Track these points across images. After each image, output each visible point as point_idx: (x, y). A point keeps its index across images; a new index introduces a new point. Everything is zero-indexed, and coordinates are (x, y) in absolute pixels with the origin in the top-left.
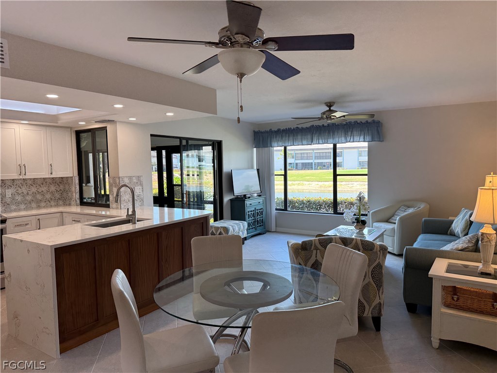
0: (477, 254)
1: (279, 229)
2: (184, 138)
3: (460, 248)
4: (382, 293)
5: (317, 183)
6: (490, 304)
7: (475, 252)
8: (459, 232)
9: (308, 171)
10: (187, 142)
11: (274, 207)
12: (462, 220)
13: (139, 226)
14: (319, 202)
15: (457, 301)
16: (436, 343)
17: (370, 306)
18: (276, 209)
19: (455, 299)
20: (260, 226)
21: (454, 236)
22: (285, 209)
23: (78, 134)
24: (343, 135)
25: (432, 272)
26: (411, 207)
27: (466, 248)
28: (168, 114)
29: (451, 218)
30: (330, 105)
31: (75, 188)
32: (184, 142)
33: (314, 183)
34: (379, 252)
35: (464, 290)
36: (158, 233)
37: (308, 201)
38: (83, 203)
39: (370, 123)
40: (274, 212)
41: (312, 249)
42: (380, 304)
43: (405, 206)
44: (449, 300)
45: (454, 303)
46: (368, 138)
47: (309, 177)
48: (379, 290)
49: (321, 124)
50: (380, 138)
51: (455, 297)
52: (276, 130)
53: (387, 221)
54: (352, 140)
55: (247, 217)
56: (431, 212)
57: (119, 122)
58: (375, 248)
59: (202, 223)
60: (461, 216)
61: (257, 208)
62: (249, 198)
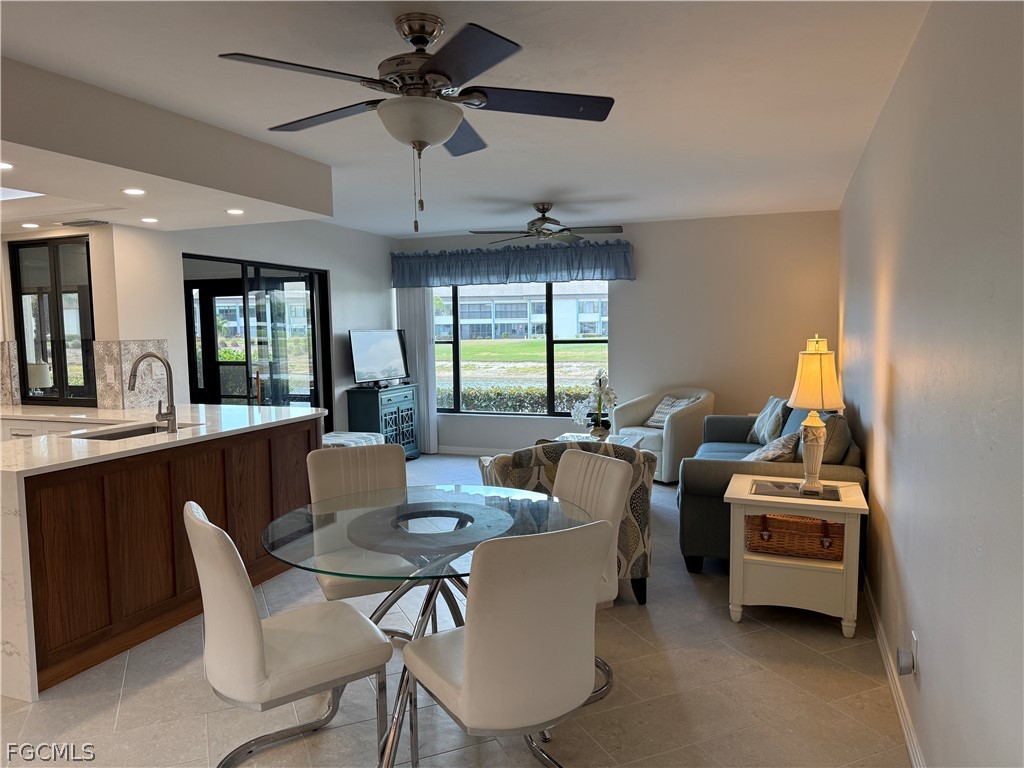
0: (799, 464)
1: (445, 449)
2: (251, 263)
3: (770, 457)
4: (649, 536)
5: (502, 365)
6: (817, 541)
7: (794, 461)
8: (766, 436)
9: (485, 341)
10: (257, 272)
11: (434, 406)
12: (770, 416)
13: (183, 436)
14: (520, 395)
15: (768, 540)
16: (736, 612)
17: (629, 561)
18: (439, 410)
19: (766, 537)
20: (407, 443)
21: (757, 443)
22: (457, 409)
23: (15, 249)
24: (565, 266)
25: (729, 494)
26: (685, 398)
27: (779, 457)
28: (231, 212)
29: (750, 415)
30: (543, 208)
31: (10, 367)
32: (251, 271)
33: (496, 366)
34: (642, 466)
35: (779, 521)
36: (223, 451)
37: (499, 394)
38: (27, 399)
39: (612, 245)
40: (434, 415)
41: (532, 464)
42: (645, 555)
43: (670, 396)
44: (757, 538)
45: (765, 544)
46: (609, 273)
47: (485, 354)
48: (643, 531)
49: (524, 245)
50: (629, 274)
51: (766, 535)
52: (437, 252)
53: (643, 424)
54: (580, 276)
55: (382, 425)
56: (717, 408)
57: (117, 225)
58: (637, 458)
59: (309, 431)
60: (768, 410)
61: (401, 408)
62: (386, 387)
